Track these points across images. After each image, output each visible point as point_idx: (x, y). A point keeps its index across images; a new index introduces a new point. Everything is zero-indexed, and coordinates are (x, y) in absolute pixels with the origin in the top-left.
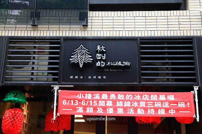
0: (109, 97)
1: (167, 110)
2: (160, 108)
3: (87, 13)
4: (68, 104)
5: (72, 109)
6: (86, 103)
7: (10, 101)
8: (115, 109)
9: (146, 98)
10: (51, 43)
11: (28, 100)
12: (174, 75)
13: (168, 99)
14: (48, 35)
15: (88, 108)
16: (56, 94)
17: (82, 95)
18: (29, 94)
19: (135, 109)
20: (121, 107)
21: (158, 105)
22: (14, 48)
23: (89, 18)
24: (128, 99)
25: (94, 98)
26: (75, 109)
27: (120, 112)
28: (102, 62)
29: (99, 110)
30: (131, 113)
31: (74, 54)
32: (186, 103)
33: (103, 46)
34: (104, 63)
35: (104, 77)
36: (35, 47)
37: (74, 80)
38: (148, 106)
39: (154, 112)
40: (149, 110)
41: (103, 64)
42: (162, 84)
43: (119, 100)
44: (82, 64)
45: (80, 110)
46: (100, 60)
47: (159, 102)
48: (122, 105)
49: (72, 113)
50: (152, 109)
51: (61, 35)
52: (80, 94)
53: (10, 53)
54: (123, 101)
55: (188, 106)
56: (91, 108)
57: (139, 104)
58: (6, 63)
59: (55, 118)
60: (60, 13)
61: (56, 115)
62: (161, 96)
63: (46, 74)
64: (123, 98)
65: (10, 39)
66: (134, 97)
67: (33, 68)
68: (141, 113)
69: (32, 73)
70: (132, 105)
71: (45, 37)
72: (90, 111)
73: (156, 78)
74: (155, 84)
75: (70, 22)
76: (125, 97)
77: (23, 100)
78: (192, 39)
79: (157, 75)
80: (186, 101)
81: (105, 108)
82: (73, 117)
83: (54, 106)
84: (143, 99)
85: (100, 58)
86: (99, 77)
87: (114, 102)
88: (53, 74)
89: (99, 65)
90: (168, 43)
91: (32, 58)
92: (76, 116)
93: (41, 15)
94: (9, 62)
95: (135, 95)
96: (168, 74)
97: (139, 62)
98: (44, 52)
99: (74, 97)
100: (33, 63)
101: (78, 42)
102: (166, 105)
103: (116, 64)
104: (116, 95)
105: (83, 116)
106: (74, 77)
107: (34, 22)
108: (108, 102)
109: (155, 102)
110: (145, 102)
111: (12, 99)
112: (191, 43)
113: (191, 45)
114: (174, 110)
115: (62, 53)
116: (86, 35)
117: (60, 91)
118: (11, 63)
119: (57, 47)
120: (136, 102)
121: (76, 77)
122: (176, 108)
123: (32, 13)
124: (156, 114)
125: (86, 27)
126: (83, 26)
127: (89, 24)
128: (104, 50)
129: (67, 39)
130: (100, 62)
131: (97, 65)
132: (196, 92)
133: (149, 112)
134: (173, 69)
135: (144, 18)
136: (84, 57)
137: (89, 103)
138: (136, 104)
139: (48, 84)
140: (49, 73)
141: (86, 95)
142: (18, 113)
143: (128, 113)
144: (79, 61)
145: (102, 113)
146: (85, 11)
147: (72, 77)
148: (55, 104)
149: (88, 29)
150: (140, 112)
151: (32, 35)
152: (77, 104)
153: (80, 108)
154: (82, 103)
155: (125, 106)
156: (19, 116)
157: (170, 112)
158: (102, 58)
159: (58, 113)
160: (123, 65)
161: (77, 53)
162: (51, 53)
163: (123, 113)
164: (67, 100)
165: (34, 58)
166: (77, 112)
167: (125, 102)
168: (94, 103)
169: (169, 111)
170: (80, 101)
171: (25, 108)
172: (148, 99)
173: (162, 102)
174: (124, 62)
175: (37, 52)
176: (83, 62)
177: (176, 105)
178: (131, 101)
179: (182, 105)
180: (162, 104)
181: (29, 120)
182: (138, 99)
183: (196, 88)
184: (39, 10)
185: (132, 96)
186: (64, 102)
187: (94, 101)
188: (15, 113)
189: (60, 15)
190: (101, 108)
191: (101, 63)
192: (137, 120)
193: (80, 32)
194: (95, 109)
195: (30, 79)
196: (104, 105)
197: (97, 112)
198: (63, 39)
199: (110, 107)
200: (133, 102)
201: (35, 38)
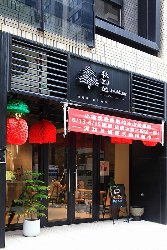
0: (109, 121)
1: (146, 136)
2: (143, 134)
3: (95, 35)
4: (77, 122)
5: (80, 127)
6: (92, 123)
8: (114, 132)
9: (135, 125)
13: (148, 127)
14: (55, 46)
15: (93, 128)
16: (65, 111)
17: (89, 116)
20: (118, 131)
21: (141, 132)
23: (96, 41)
24: (123, 124)
25: (98, 120)
26: (83, 127)
27: (117, 134)
28: (106, 88)
29: (102, 131)
30: (124, 136)
33: (107, 73)
35: (106, 102)
37: (81, 100)
38: (135, 132)
39: (139, 136)
40: (136, 135)
43: (117, 125)
44: (90, 86)
45: (87, 129)
47: (142, 130)
48: (118, 129)
49: (80, 131)
50: (138, 135)
51: (68, 50)
52: (87, 114)
54: (120, 125)
55: (158, 135)
56: (96, 128)
57: (130, 130)
59: (65, 134)
62: (144, 125)
64: (119, 123)
65: (13, 38)
66: (127, 123)
68: (131, 137)
70: (126, 130)
71: (52, 47)
72: (95, 131)
75: (76, 39)
76: (121, 122)
78: (164, 84)
80: (157, 131)
81: (106, 130)
83: (64, 122)
84: (132, 126)
85: (105, 84)
86: (102, 101)
87: (113, 125)
89: (104, 90)
95: (127, 122)
97: (131, 94)
99: (82, 116)
100: (40, 73)
102: (146, 132)
103: (117, 92)
104: (115, 119)
106: (81, 97)
107: (42, 25)
108: (109, 124)
109: (140, 129)
110: (134, 128)
112: (163, 87)
113: (163, 89)
114: (151, 137)
115: (69, 70)
116: (91, 58)
117: (69, 108)
119: (64, 62)
120: (128, 127)
121: (83, 98)
122: (152, 135)
124: (140, 138)
125: (91, 49)
126: (88, 46)
128: (108, 77)
129: (74, 56)
132: (163, 125)
135: (136, 55)
136: (91, 79)
137: (94, 124)
138: (127, 129)
141: (92, 115)
143: (122, 136)
144: (88, 82)
145: (104, 133)
147: (79, 97)
149: (93, 52)
151: (38, 41)
152: (85, 123)
153: (87, 127)
154: (89, 123)
155: (121, 129)
157: (148, 138)
159: (68, 130)
161: (85, 73)
163: (119, 135)
164: (76, 118)
165: (40, 67)
166: (84, 130)
168: (98, 124)
169: (148, 136)
170: (87, 120)
173: (144, 129)
174: (122, 92)
177: (152, 132)
178: (125, 126)
179: (155, 133)
180: (144, 131)
182: (129, 125)
183: (163, 122)
185: (125, 122)
186: (73, 120)
187: (99, 123)
190: (103, 129)
191: (105, 89)
193: (86, 52)
194: (99, 129)
196: (106, 127)
197: (101, 132)
198: (70, 55)
199: (110, 129)
200: (126, 127)
201: (41, 46)
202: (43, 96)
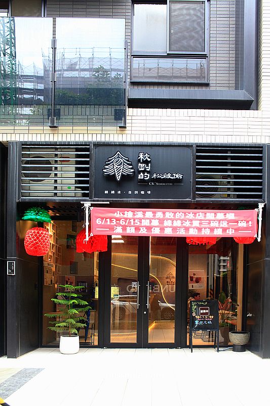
0: (154, 216)
1: (224, 230)
2: (218, 228)
3: (125, 110)
4: (103, 224)
5: (108, 229)
6: (126, 222)
7: (31, 220)
8: (162, 229)
9: (201, 216)
10: (77, 150)
11: (53, 218)
12: (236, 190)
13: (227, 217)
14: (73, 140)
15: (128, 228)
16: (87, 212)
17: (121, 213)
18: (53, 211)
19: (187, 229)
20: (170, 227)
21: (213, 225)
22: (29, 156)
23: (127, 118)
24: (179, 217)
25: (136, 217)
26: (112, 228)
27: (168, 232)
28: (146, 174)
29: (142, 230)
30: (181, 233)
31: (109, 164)
32: (248, 222)
33: (147, 154)
34: (149, 175)
35: (149, 192)
36: (56, 155)
37: (109, 195)
38: (202, 226)
39: (209, 232)
40: (203, 230)
41: (147, 176)
42: (220, 201)
43: (167, 219)
44: (119, 177)
45: (119, 230)
46: (144, 172)
47: (216, 221)
48: (170, 225)
49: (108, 233)
50: (207, 229)
51: (90, 140)
52: (118, 212)
53: (24, 162)
54: (172, 220)
55: (250, 226)
56: (133, 228)
57: (192, 224)
58: (20, 175)
59: (87, 239)
60: (88, 110)
61: (89, 235)
62: (219, 214)
63: (73, 188)
64: (172, 217)
65: (23, 145)
66: (185, 215)
67: (56, 181)
69: (56, 188)
70: (184, 225)
71: (69, 142)
72: (131, 231)
73: (214, 194)
74: (212, 201)
75: (101, 123)
76: (174, 216)
77: (46, 219)
78: (262, 147)
79: (216, 190)
80: (248, 220)
81: (149, 228)
82: (109, 237)
83: (85, 225)
84: (197, 218)
85: (143, 169)
86: (143, 192)
87: (161, 221)
88: (83, 188)
89: (142, 178)
90: (232, 152)
91: (53, 168)
92: (113, 237)
93: (62, 113)
94: (24, 173)
95: (187, 214)
96: (229, 189)
97: (194, 174)
98: (69, 161)
99: (111, 215)
100: (56, 175)
101: (113, 148)
102: (225, 225)
103: (165, 177)
104: (164, 213)
105: (122, 236)
106: (110, 192)
107: (53, 122)
108: (153, 221)
109: (212, 222)
110: (199, 222)
111: (33, 217)
112: (261, 152)
113: (261, 155)
114: (233, 230)
115: (93, 163)
116: (124, 140)
117: (92, 208)
118: (27, 175)
119: (86, 154)
120: (188, 221)
121: (113, 192)
122: (236, 227)
123: (49, 110)
124: (211, 234)
125: (124, 129)
126: (120, 127)
127: (127, 125)
128: (149, 160)
129: (98, 145)
130: (144, 174)
131: (139, 178)
132: (261, 210)
133: (203, 232)
134: (236, 183)
135: (203, 119)
136: (122, 167)
137: (130, 223)
138: (187, 224)
139: (77, 200)
140: (76, 187)
141: (126, 213)
142: (42, 233)
143: (178, 233)
144: (116, 172)
145: (146, 233)
146: (122, 108)
147: (106, 192)
148: (87, 224)
149: (126, 132)
150: (193, 233)
151: (51, 140)
152: (115, 223)
153: (117, 227)
154: (121, 222)
155: (175, 225)
156: (44, 236)
157: (228, 232)
158: (145, 169)
159: (91, 234)
160: (172, 178)
161: (113, 162)
162: (78, 163)
163: (171, 233)
164: (102, 218)
165: (56, 168)
166: (115, 232)
167: (175, 222)
168: (136, 222)
169: (228, 230)
170: (118, 219)
171: (50, 227)
172: (203, 218)
173: (220, 221)
174: (174, 175)
175: (60, 161)
176: (120, 174)
177: (236, 224)
178: (182, 220)
179: (242, 224)
180: (219, 223)
181: (56, 241)
182: (191, 218)
183: (261, 206)
184: (58, 107)
185: (183, 214)
186: (98, 221)
187: (136, 220)
188: (38, 233)
189: (88, 113)
190: (144, 228)
191: (144, 176)
192: (188, 241)
193: (116, 136)
194: (137, 229)
195: (53, 194)
196: (149, 225)
197: (140, 232)
198: (94, 145)
199: (156, 227)
200: (184, 221)
201: (55, 144)
202: (57, 199)
